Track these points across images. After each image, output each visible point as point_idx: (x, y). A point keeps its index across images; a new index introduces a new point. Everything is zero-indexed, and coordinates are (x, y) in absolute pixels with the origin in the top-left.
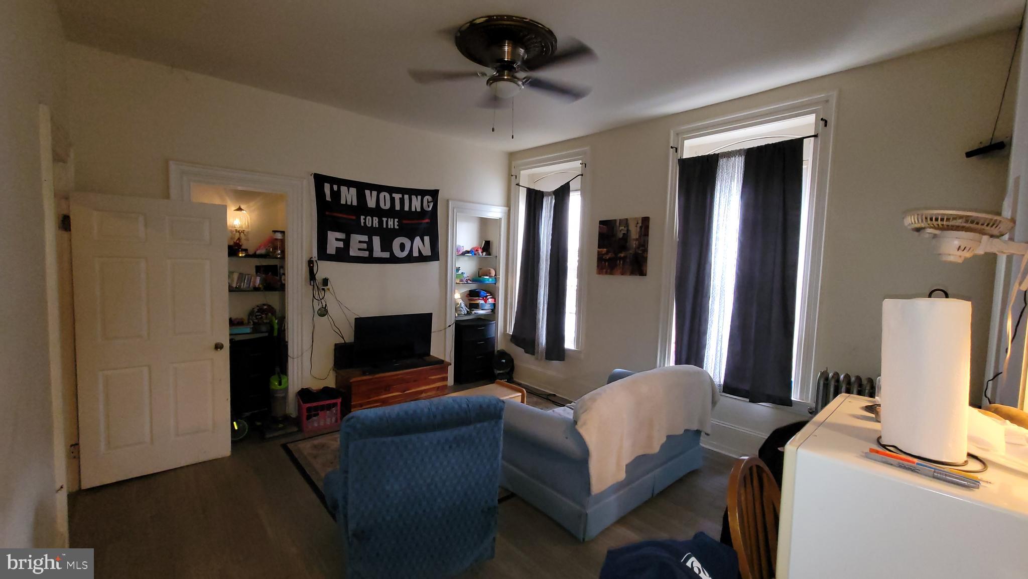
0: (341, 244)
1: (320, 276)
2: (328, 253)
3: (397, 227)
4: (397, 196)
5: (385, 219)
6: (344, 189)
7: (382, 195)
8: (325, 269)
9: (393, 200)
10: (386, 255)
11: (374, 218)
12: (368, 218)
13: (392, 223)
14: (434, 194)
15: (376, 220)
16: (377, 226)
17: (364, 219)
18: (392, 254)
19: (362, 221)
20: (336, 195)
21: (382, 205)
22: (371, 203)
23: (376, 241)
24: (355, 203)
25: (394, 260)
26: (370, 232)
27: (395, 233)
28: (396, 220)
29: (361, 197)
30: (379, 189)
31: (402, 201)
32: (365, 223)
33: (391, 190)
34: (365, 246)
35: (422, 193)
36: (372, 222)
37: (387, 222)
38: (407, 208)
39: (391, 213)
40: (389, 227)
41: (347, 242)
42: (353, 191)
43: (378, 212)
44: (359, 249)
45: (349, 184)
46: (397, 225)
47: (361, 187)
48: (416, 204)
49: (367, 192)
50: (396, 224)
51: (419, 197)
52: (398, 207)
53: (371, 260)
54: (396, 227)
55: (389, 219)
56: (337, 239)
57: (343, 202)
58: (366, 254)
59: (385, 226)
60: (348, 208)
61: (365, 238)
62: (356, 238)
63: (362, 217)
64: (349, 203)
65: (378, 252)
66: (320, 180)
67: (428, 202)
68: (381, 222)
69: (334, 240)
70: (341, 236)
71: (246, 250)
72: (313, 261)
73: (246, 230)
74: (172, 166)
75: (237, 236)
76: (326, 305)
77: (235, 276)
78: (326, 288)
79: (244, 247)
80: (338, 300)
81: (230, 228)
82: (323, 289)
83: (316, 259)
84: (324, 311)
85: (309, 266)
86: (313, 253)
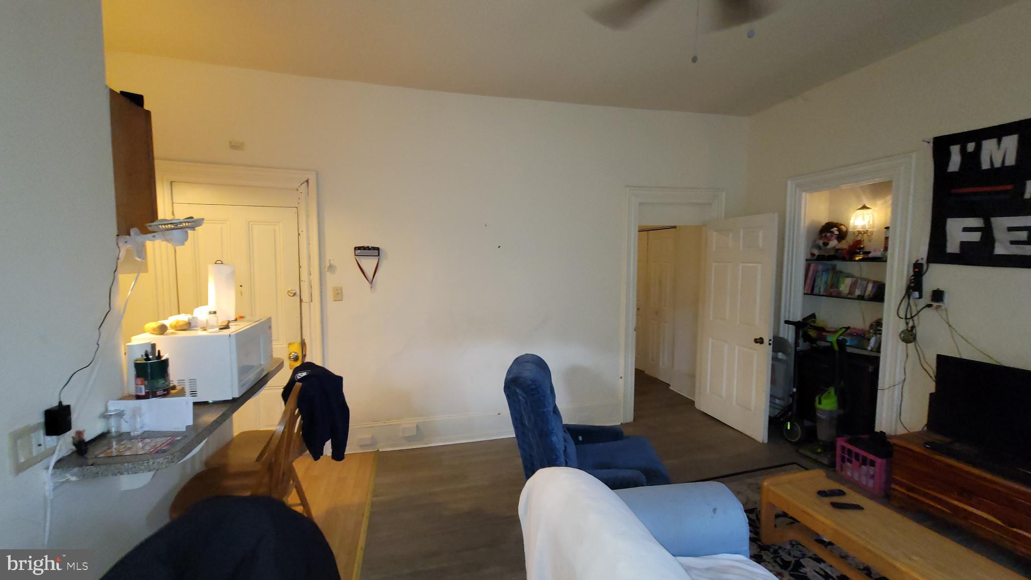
0: (974, 237)
1: (928, 287)
2: (948, 251)
6: (988, 144)
20: (971, 160)
24: (1010, 162)
34: (1022, 236)
41: (987, 230)
44: (1013, 243)
45: (999, 131)
56: (966, 230)
57: (986, 166)
58: (1027, 250)
60: (996, 173)
62: (1001, 224)
64: (999, 165)
66: (941, 146)
69: (961, 230)
70: (975, 222)
71: (869, 253)
72: (921, 264)
73: (870, 230)
74: (789, 183)
75: (859, 238)
76: (913, 327)
77: (848, 281)
78: (935, 304)
79: (866, 250)
80: (950, 326)
81: (851, 230)
82: (929, 306)
83: (924, 262)
84: (909, 336)
85: (914, 272)
86: (922, 252)
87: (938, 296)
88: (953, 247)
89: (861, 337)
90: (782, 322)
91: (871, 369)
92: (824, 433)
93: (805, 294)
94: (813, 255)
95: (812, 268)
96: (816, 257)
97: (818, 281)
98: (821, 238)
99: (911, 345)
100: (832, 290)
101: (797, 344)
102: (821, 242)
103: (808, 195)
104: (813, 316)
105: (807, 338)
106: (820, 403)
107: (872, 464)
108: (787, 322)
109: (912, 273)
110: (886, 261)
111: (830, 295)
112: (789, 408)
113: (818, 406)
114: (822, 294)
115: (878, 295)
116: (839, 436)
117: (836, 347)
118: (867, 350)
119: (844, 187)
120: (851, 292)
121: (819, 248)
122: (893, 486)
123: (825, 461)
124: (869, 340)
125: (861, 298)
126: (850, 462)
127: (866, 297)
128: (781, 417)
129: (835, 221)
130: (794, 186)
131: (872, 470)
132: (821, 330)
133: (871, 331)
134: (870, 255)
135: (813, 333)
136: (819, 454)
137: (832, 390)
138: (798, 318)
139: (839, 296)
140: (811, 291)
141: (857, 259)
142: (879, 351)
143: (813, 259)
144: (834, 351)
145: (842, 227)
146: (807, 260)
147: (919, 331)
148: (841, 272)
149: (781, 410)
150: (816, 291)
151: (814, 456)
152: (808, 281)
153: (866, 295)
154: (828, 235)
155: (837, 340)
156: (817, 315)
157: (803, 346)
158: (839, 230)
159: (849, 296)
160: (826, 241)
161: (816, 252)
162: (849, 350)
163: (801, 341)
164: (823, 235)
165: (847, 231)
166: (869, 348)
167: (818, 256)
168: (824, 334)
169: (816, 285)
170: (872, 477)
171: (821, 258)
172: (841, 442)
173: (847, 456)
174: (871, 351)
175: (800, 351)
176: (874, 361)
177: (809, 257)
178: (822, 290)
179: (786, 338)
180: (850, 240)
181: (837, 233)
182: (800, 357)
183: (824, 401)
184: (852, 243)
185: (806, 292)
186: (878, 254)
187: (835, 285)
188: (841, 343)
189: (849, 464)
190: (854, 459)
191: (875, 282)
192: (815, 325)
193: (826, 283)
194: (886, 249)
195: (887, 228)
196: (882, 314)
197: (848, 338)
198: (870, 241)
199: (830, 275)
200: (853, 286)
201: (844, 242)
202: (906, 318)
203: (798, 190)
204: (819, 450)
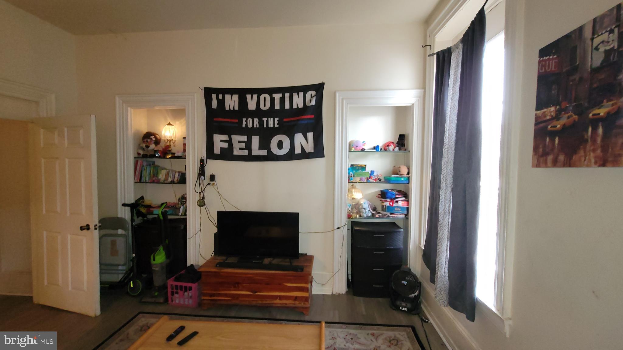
0: (225, 145)
1: (208, 173)
2: (215, 153)
3: (278, 126)
4: (277, 96)
5: (265, 120)
6: (228, 97)
7: (262, 97)
8: (213, 166)
9: (273, 100)
10: (264, 153)
11: (255, 119)
12: (249, 120)
13: (273, 122)
14: (319, 88)
15: (256, 121)
16: (258, 126)
17: (245, 121)
18: (269, 151)
19: (244, 123)
20: (221, 103)
21: (262, 107)
22: (252, 106)
23: (255, 140)
24: (237, 108)
25: (271, 157)
26: (250, 132)
27: (274, 132)
28: (277, 119)
29: (243, 102)
30: (259, 91)
31: (282, 100)
32: (246, 125)
33: (270, 91)
34: (243, 145)
35: (304, 89)
36: (253, 123)
37: (267, 122)
38: (287, 106)
39: (271, 112)
40: (270, 126)
41: (230, 142)
42: (236, 97)
43: (258, 113)
44: (240, 149)
45: (232, 91)
46: (278, 124)
47: (242, 93)
48: (298, 101)
49: (249, 97)
50: (276, 122)
51: (301, 94)
52: (277, 107)
53: (251, 158)
54: (276, 126)
55: (269, 119)
56: (222, 141)
57: (227, 108)
58: (246, 153)
59: (265, 126)
60: (232, 113)
61: (245, 138)
62: (236, 138)
63: (244, 120)
64: (232, 109)
65: (256, 151)
66: (208, 92)
67: (312, 97)
68: (261, 123)
69: (220, 141)
70: (225, 137)
71: (174, 154)
72: (203, 160)
73: (174, 139)
74: (117, 98)
75: (168, 144)
76: (203, 197)
77: (164, 172)
78: (212, 183)
79: (173, 152)
80: (219, 194)
81: (163, 138)
82: (209, 184)
83: (205, 158)
84: (202, 203)
85: (200, 164)
86: (203, 153)
87: (212, 178)
88: (217, 151)
89: (175, 208)
90: (120, 205)
91: (182, 227)
92: (158, 281)
93: (135, 182)
94: (139, 154)
95: (139, 164)
96: (141, 156)
97: (144, 172)
98: (144, 142)
99: (203, 208)
100: (154, 179)
101: (132, 220)
102: (144, 145)
103: (132, 110)
104: (142, 198)
105: (140, 214)
106: (154, 260)
107: (190, 289)
108: (124, 205)
109: (199, 165)
110: (185, 158)
111: (153, 182)
112: (131, 270)
113: (152, 262)
114: (147, 181)
115: (183, 180)
116: (168, 278)
117: (161, 218)
118: (179, 215)
119: (157, 108)
120: (166, 179)
121: (143, 149)
122: (203, 298)
123: (161, 300)
124: (179, 209)
125: (172, 182)
126: (177, 293)
127: (175, 182)
128: (125, 279)
129: (152, 131)
130: (121, 101)
131: (190, 293)
132: (149, 207)
133: (179, 203)
134: (176, 155)
135: (143, 210)
136: (156, 297)
137: (161, 248)
138: (132, 201)
139: (158, 182)
140: (140, 180)
141: (168, 157)
142: (185, 215)
143: (138, 158)
144: (160, 220)
145: (157, 136)
146: (135, 158)
147: (207, 199)
148: (159, 166)
149: (125, 274)
150: (143, 179)
151: (152, 300)
152: (137, 173)
153: (175, 180)
154: (149, 140)
155: (162, 212)
156: (144, 197)
157: (138, 221)
158: (156, 138)
159: (166, 182)
160: (148, 144)
161: (141, 152)
162: (170, 217)
163: (135, 217)
164: (145, 140)
165: (160, 139)
166: (180, 214)
167: (143, 155)
168: (151, 209)
169: (143, 175)
170: (191, 297)
171: (145, 156)
172: (171, 282)
173: (175, 290)
174: (181, 215)
175: (136, 225)
176: (184, 221)
177: (136, 156)
178: (147, 179)
179: (123, 217)
180: (162, 145)
181: (154, 139)
182: (136, 230)
183: (157, 258)
184: (164, 147)
185: (136, 181)
186: (180, 154)
187: (156, 174)
188: (164, 214)
189: (176, 295)
190: (179, 291)
191: (179, 172)
192: (143, 204)
193: (150, 174)
194: (185, 151)
195: (184, 138)
196: (186, 191)
197: (167, 210)
198: (174, 146)
199: (152, 169)
200: (168, 174)
201: (158, 146)
202: (199, 193)
203: (124, 105)
204: (156, 294)
